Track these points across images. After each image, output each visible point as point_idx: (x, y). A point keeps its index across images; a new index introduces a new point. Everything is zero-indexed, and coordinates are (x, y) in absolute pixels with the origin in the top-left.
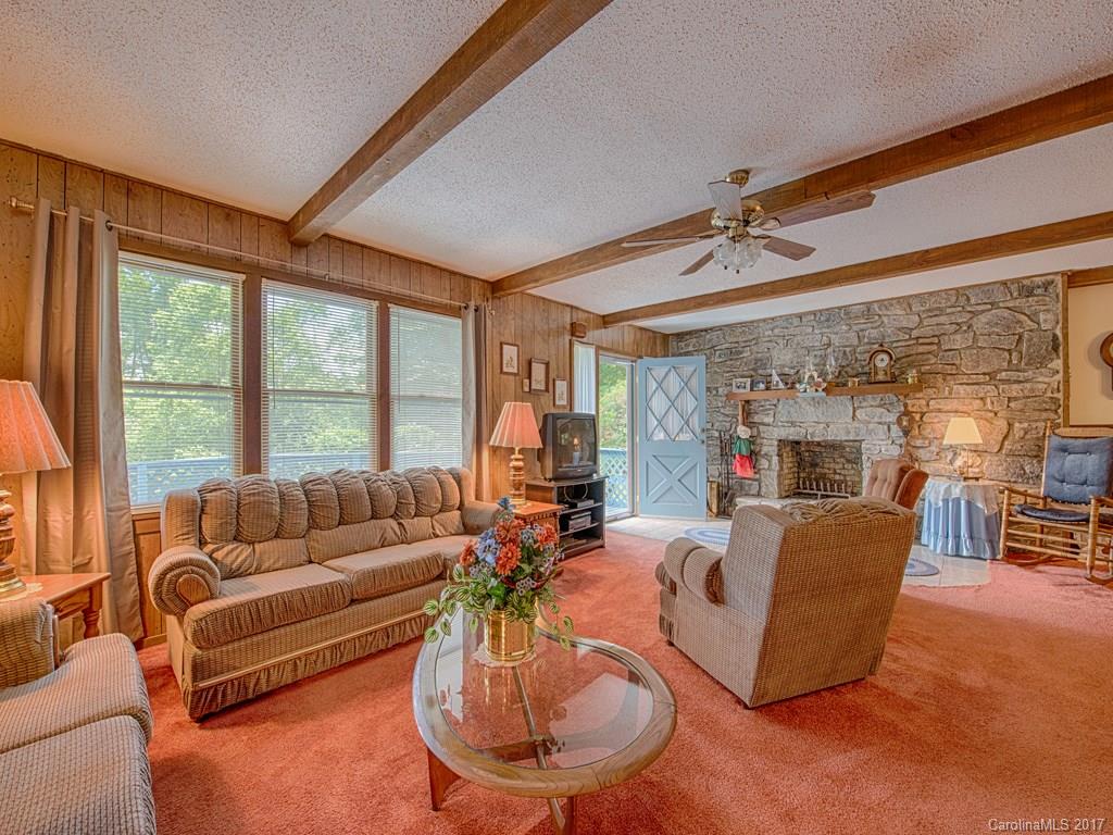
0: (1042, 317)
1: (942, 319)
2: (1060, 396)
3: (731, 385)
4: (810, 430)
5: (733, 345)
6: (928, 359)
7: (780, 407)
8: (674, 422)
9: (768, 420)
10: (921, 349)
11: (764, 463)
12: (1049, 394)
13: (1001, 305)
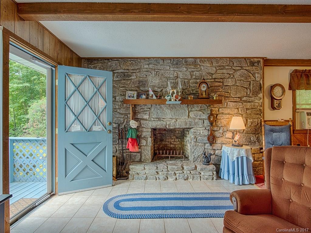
0: (257, 75)
1: (224, 71)
2: (261, 108)
3: (125, 95)
4: (168, 123)
5: (126, 71)
6: (219, 89)
7: (153, 109)
8: (88, 117)
9: (146, 117)
10: (217, 84)
11: (143, 142)
12: (259, 108)
13: (244, 68)
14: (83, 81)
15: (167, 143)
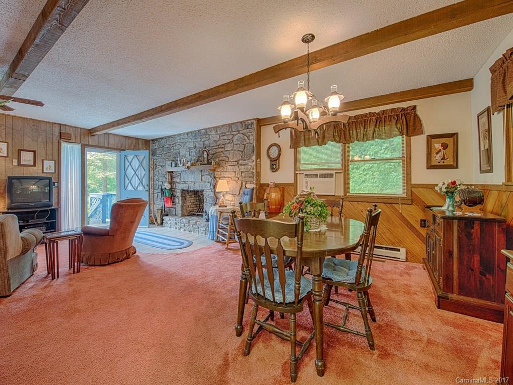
0: (251, 137)
1: (225, 137)
2: (254, 171)
3: (166, 164)
4: (190, 185)
5: (169, 146)
6: (221, 155)
7: (182, 175)
8: (135, 181)
9: (178, 181)
10: (220, 150)
11: (177, 200)
12: (251, 171)
13: (241, 132)
14: (133, 158)
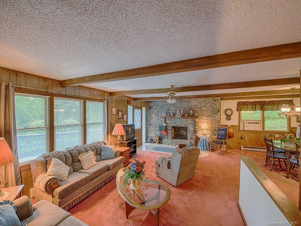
0: (217, 105)
1: (201, 104)
2: (219, 120)
3: (162, 114)
4: (178, 125)
5: (162, 105)
6: (199, 112)
7: (172, 119)
9: (169, 122)
10: (198, 109)
11: (169, 131)
13: (211, 102)
15: (180, 132)
